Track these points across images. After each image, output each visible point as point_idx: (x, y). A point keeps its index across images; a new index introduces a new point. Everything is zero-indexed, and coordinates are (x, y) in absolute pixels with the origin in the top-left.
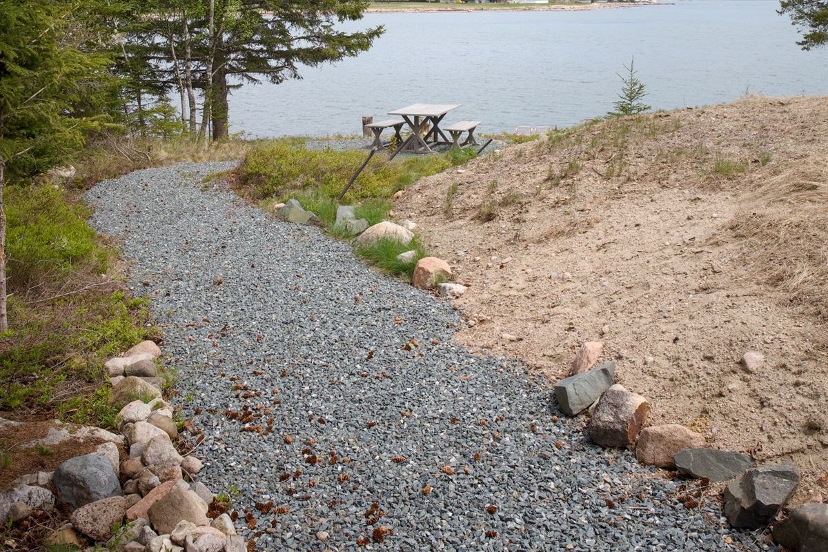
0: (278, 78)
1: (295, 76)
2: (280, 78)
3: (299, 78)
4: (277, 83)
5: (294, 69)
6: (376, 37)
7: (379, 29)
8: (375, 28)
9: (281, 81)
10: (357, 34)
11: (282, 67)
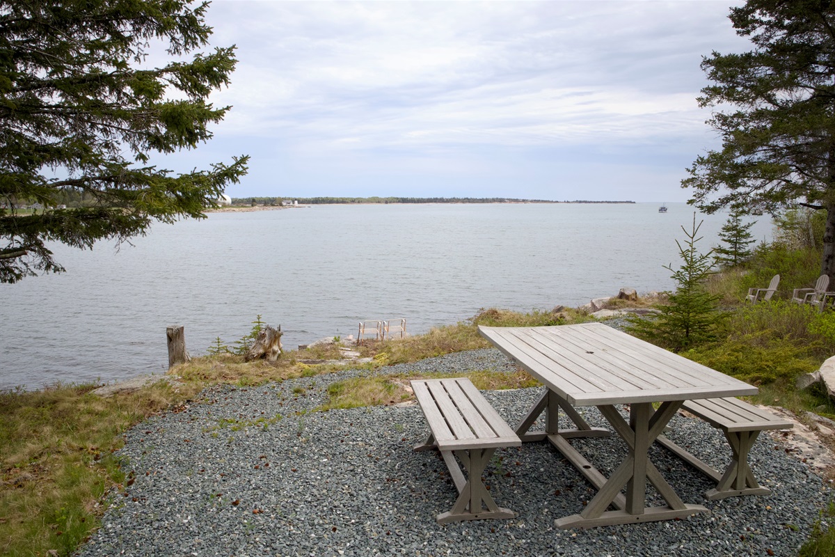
0: (11, 271)
1: (48, 267)
2: (17, 272)
3: (56, 270)
4: (11, 281)
5: (45, 253)
6: (228, 182)
7: (238, 163)
8: (229, 163)
9: (18, 277)
10: (193, 174)
11: (21, 249)
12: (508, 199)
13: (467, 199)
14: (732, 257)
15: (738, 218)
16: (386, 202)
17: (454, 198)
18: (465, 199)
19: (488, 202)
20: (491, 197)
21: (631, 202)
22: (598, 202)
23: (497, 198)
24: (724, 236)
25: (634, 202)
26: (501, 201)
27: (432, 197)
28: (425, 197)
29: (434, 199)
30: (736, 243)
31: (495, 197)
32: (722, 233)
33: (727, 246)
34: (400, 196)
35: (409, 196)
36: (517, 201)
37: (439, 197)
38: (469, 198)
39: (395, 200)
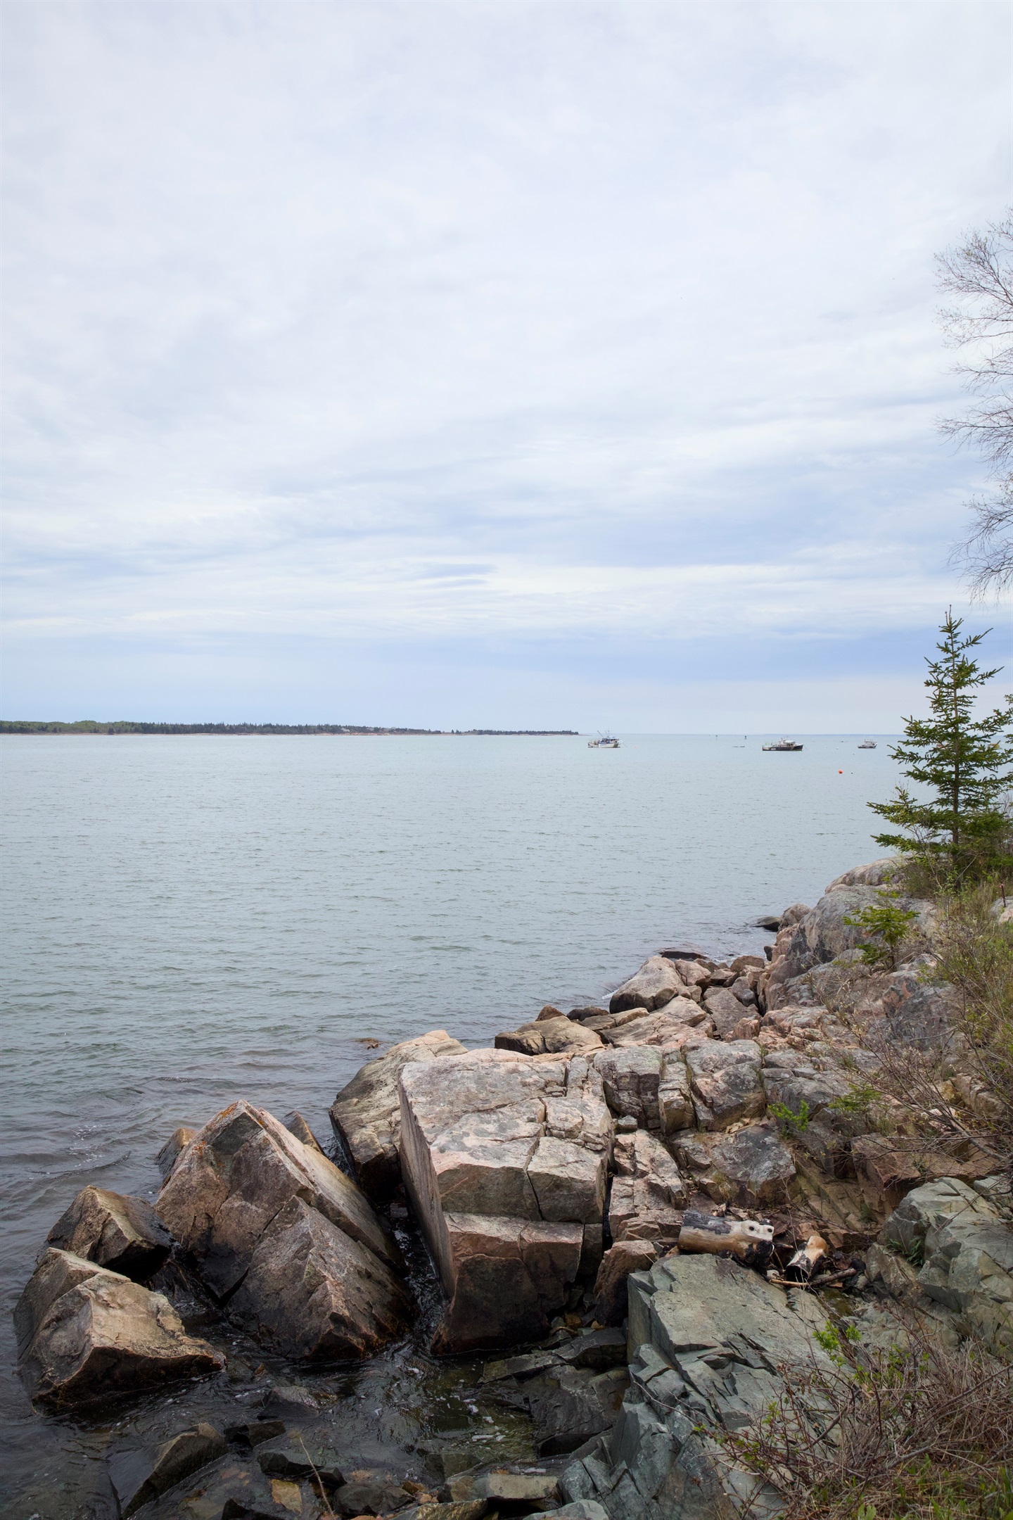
12: (346, 727)
13: (270, 726)
14: (945, 836)
15: (960, 692)
16: (111, 732)
17: (245, 725)
18: (265, 726)
19: (309, 733)
20: (316, 724)
21: (570, 733)
22: (511, 733)
23: (327, 726)
24: (913, 758)
25: (577, 733)
26: (335, 730)
27: (203, 721)
28: (188, 721)
29: (206, 725)
30: (956, 785)
31: (323, 723)
32: (907, 749)
33: (926, 795)
34: (138, 719)
35: (158, 721)
36: (364, 730)
37: (215, 723)
38: (274, 724)
39: (129, 728)
